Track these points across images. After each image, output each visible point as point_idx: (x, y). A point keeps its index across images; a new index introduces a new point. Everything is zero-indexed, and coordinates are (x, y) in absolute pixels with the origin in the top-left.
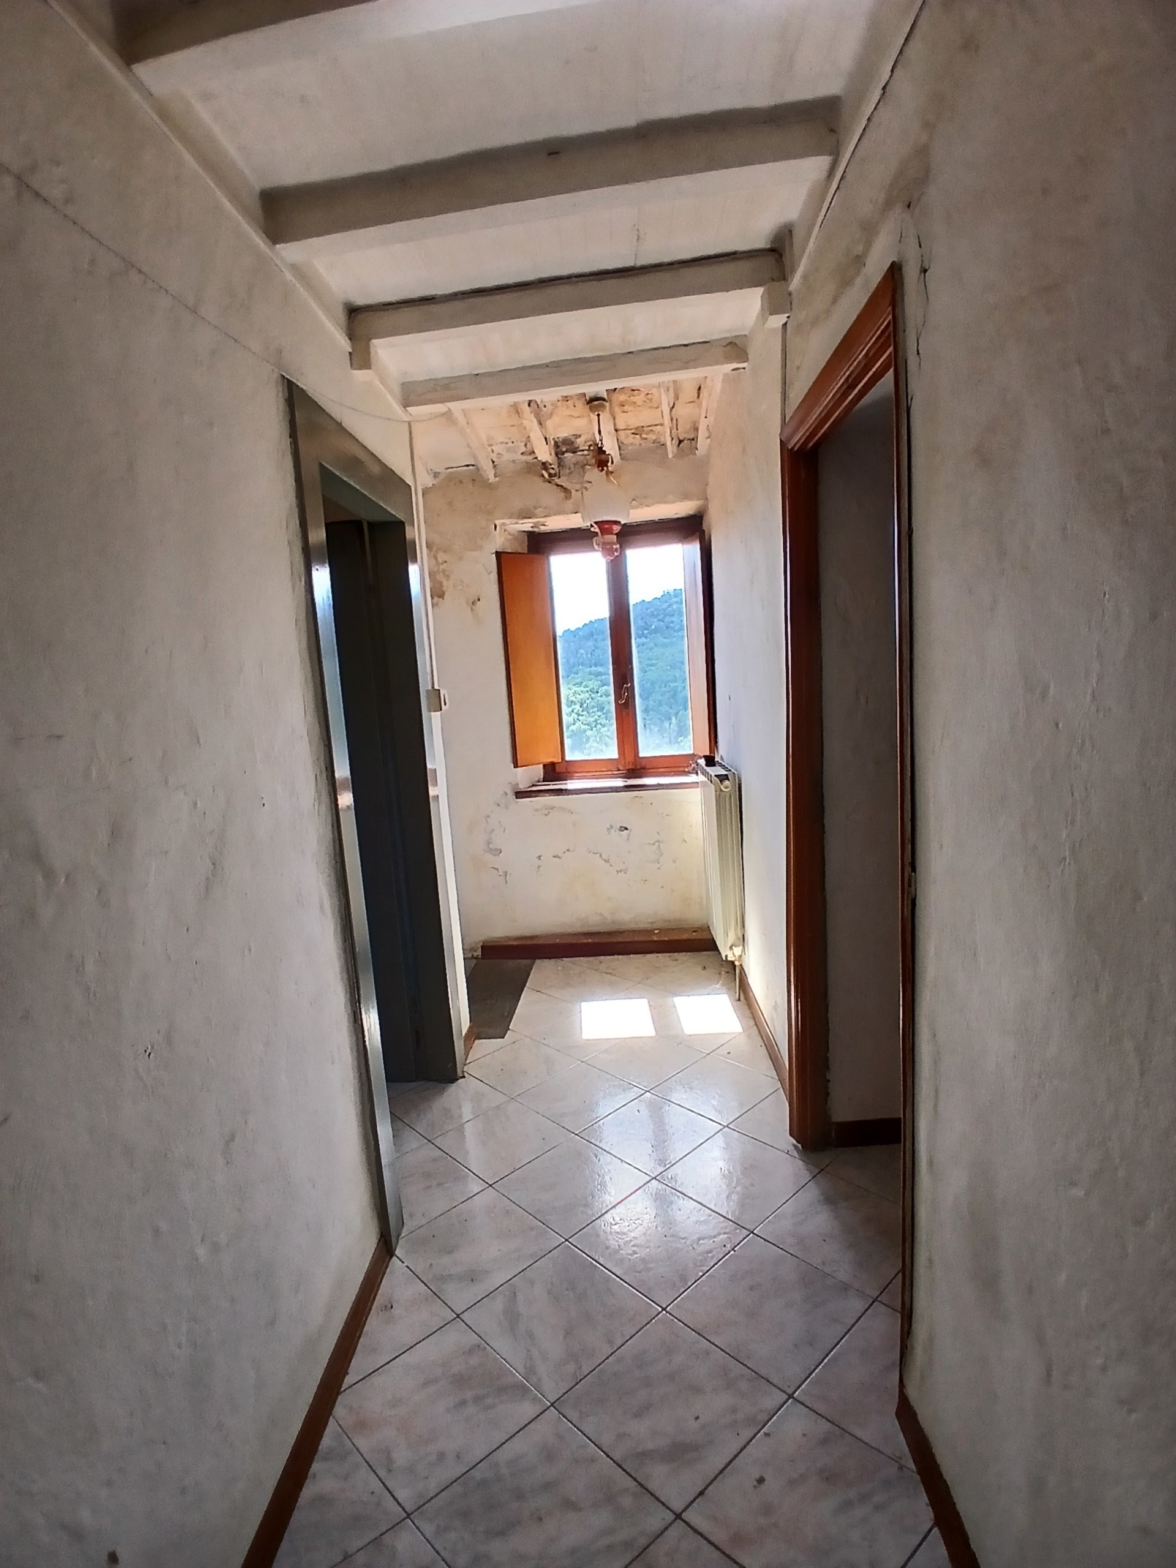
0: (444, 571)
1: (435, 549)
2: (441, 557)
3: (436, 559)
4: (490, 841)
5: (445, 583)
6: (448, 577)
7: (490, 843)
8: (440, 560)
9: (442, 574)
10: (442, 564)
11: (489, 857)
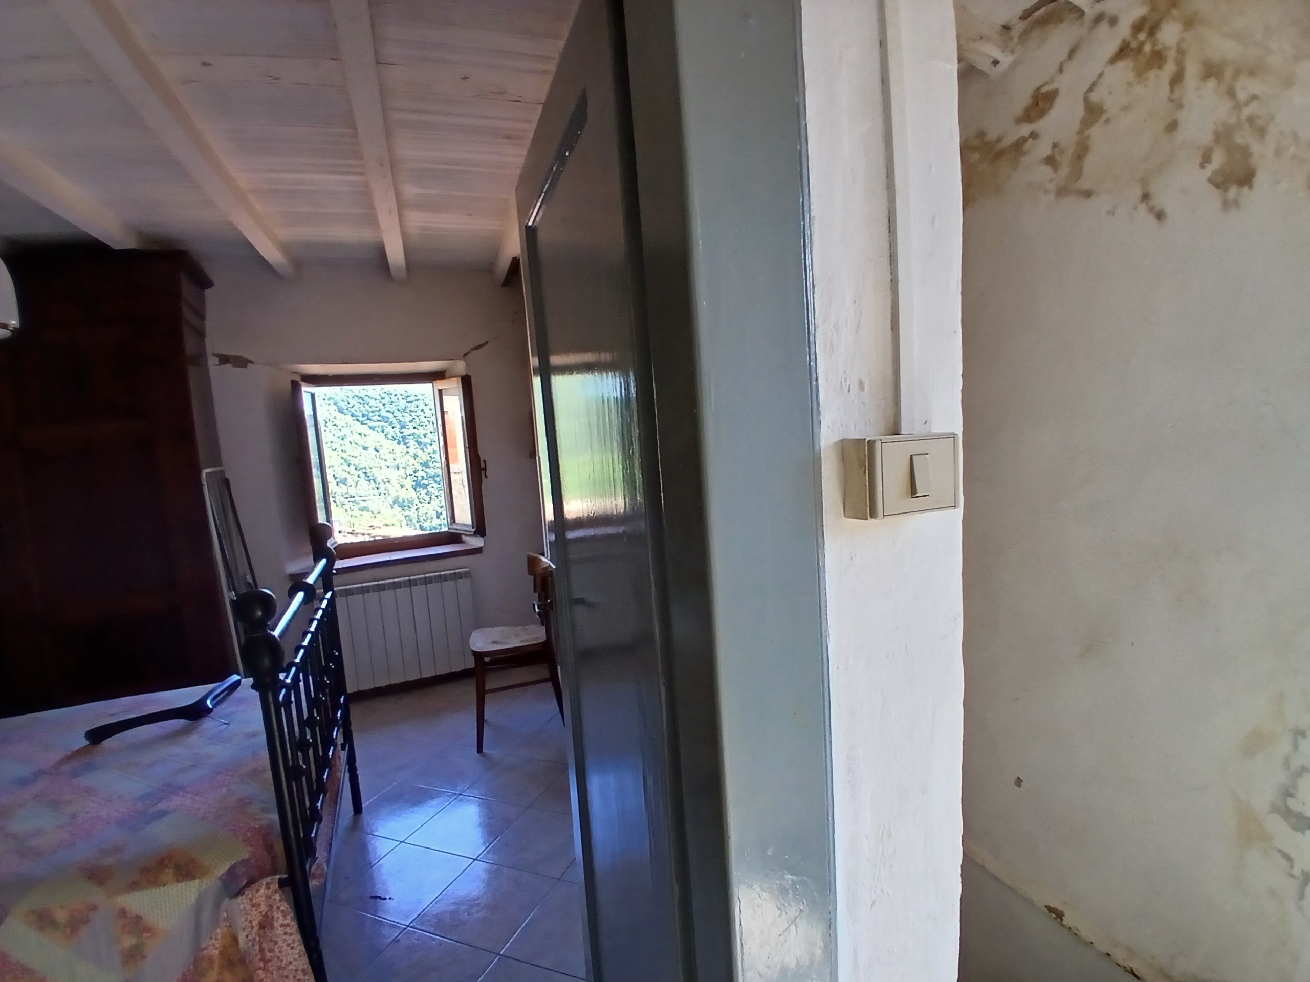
0: (1251, 120)
1: (1229, 73)
2: (1246, 87)
3: (1231, 93)
4: (1291, 791)
5: (1256, 148)
6: (1262, 132)
7: (1291, 795)
8: (1242, 96)
9: (1246, 126)
10: (1247, 104)
11: (1277, 826)
